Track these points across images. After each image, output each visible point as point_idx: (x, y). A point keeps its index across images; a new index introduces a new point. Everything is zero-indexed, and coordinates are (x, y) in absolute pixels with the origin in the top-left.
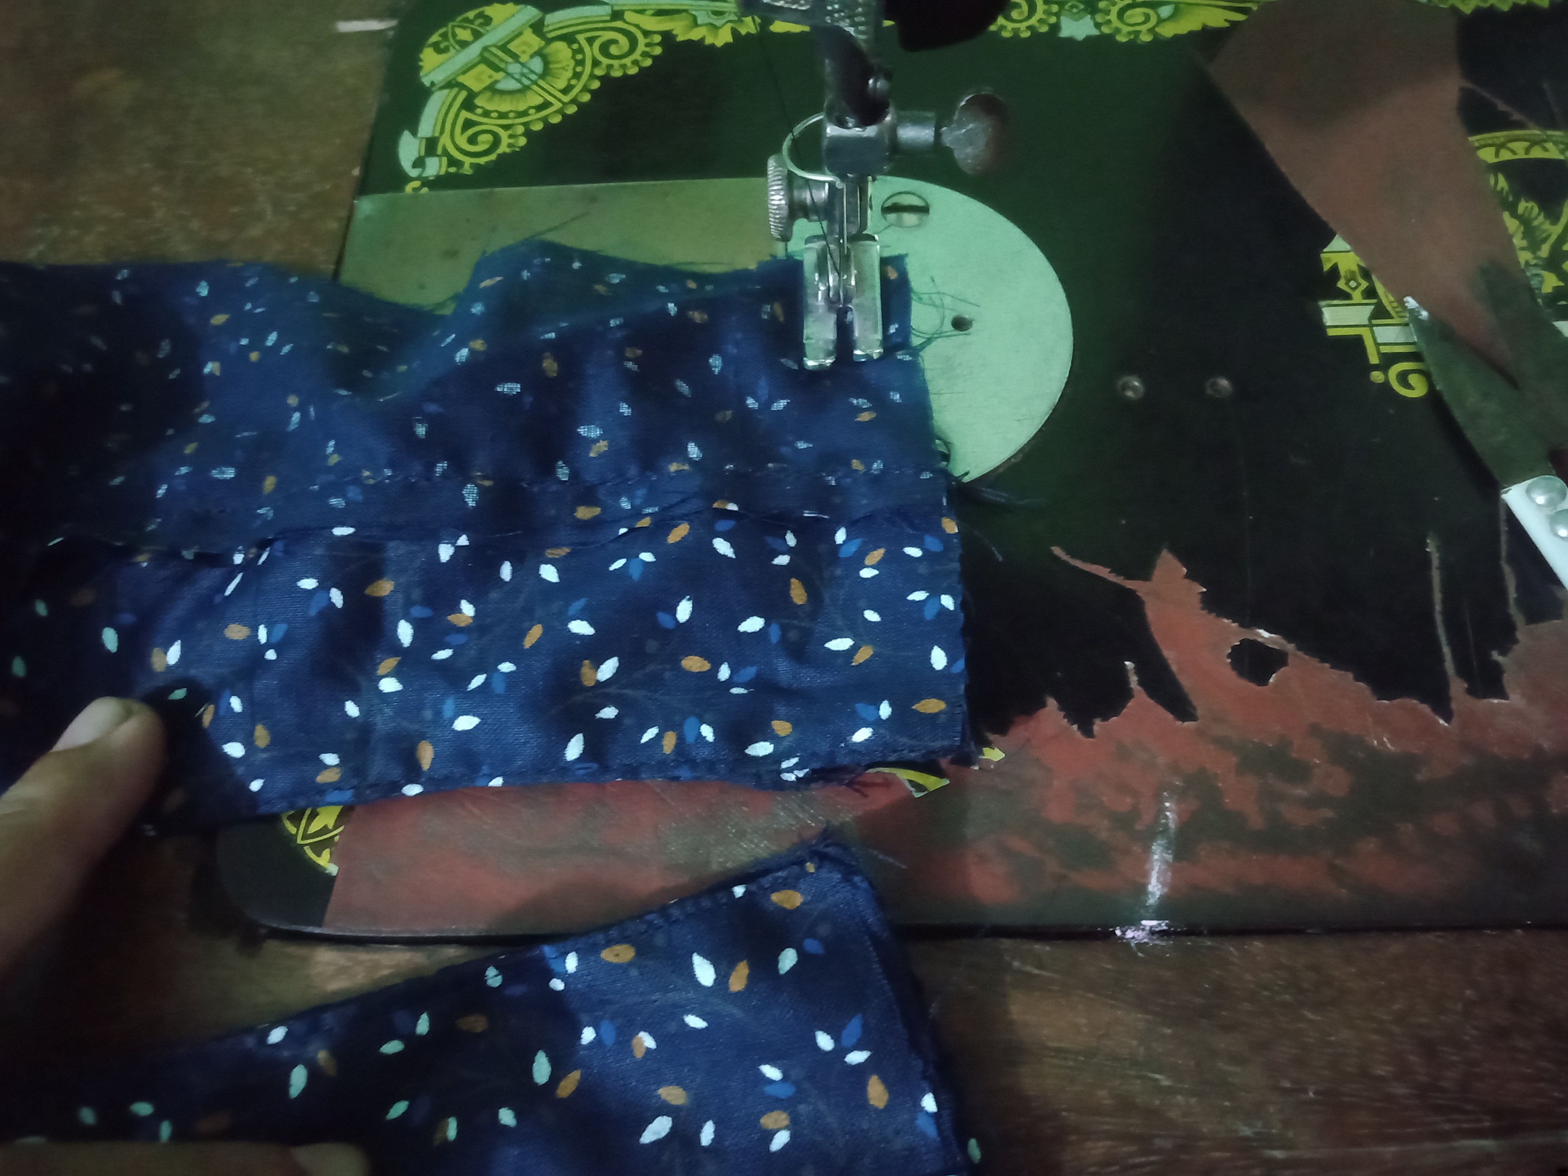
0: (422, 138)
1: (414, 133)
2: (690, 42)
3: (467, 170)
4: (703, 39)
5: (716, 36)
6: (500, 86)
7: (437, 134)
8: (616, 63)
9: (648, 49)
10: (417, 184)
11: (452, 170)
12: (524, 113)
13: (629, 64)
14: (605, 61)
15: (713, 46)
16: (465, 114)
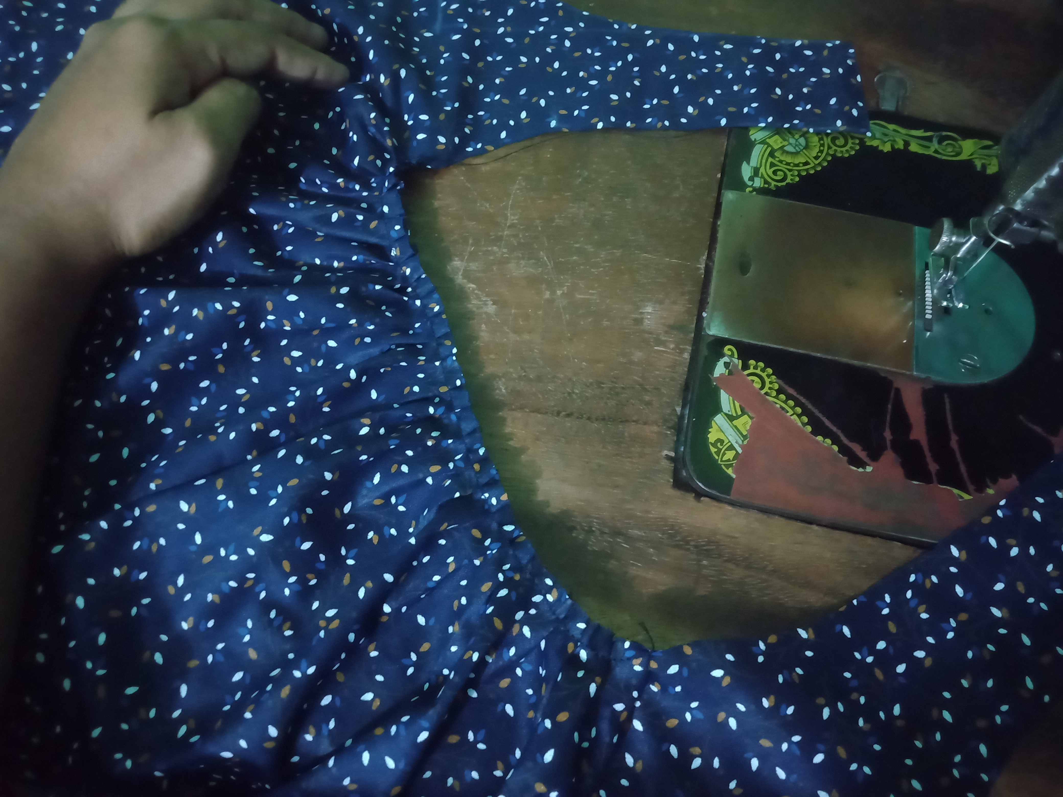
0: (752, 167)
1: (748, 163)
2: (872, 146)
3: (772, 187)
4: (878, 146)
5: (884, 146)
6: (785, 148)
7: (759, 166)
8: (839, 149)
9: (853, 146)
10: (751, 189)
11: (766, 186)
12: (797, 165)
13: (844, 151)
14: (834, 148)
15: (882, 151)
16: (770, 160)
